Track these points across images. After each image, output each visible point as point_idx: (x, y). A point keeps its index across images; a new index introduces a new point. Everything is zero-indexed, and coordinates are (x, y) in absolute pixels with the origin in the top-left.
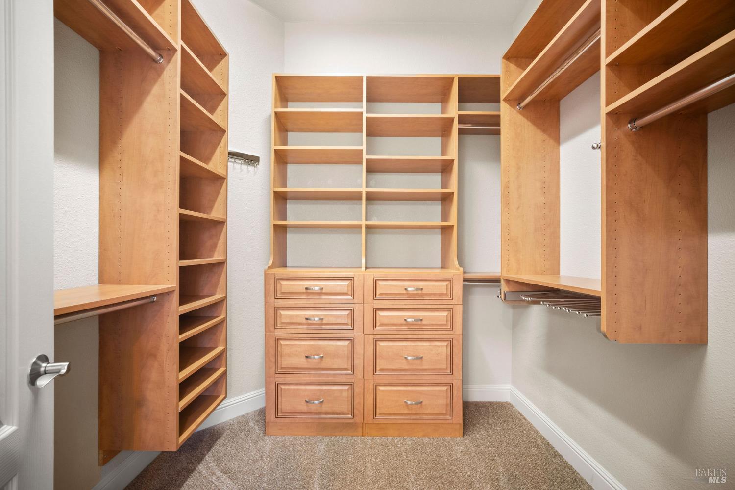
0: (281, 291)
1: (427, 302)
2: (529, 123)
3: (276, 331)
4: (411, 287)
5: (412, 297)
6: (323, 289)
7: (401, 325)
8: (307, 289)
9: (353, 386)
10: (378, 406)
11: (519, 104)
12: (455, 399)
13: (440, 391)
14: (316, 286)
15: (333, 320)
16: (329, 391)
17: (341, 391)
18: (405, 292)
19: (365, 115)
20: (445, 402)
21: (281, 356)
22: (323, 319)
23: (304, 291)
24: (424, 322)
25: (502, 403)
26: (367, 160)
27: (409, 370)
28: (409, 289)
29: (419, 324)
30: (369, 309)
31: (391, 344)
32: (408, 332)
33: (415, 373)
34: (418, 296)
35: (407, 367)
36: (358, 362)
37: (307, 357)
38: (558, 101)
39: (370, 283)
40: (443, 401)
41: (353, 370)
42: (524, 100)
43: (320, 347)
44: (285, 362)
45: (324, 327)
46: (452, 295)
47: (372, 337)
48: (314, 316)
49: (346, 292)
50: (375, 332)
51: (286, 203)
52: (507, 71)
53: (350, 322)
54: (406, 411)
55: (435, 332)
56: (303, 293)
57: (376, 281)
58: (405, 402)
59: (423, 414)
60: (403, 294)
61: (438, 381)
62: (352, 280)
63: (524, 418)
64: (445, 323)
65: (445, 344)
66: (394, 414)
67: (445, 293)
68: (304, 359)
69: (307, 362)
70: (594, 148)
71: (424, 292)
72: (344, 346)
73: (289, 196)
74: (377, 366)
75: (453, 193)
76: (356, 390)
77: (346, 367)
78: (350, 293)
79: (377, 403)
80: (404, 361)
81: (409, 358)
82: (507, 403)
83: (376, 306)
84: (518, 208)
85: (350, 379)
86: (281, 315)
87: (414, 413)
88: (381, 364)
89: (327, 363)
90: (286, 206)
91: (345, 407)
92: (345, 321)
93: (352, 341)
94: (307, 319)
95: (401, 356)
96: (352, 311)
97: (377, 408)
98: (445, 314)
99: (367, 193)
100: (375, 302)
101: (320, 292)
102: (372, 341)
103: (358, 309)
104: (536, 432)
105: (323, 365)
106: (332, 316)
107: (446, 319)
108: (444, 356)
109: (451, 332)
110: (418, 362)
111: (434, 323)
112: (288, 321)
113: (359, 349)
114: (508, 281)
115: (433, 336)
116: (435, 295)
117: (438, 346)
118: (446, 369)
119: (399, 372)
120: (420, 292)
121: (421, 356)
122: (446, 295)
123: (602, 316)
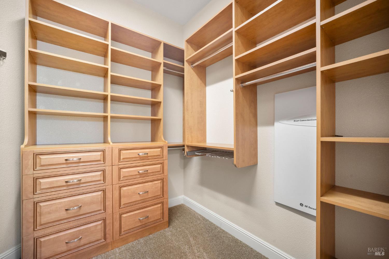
0: (41, 164)
1: (150, 160)
2: (196, 75)
3: (35, 196)
4: (141, 153)
5: (142, 158)
6: (80, 159)
7: (136, 175)
8: (66, 160)
9: (104, 220)
10: (122, 227)
11: (192, 65)
12: (165, 209)
13: (157, 207)
14: (74, 157)
15: (90, 179)
16: (86, 229)
17: (96, 226)
18: (138, 156)
19: (110, 47)
20: (160, 212)
21: (40, 215)
22: (81, 180)
23: (64, 162)
24: (149, 172)
25: (180, 205)
26: (111, 76)
27: (141, 200)
28: (140, 154)
29: (146, 173)
30: (115, 169)
31: (130, 187)
32: (140, 179)
33: (144, 201)
34: (146, 157)
35: (140, 199)
36: (109, 203)
37: (67, 210)
38: (205, 67)
39: (116, 152)
40: (159, 212)
41: (105, 209)
42: (194, 64)
43: (78, 200)
44: (44, 219)
45: (82, 185)
46: (163, 155)
47: (118, 186)
48: (72, 179)
49: (99, 159)
50: (120, 182)
51: (36, 95)
52: (187, 48)
53: (102, 178)
54: (140, 224)
55: (154, 176)
56: (63, 164)
57: (120, 150)
58: (139, 219)
59: (149, 222)
60: (137, 157)
61: (157, 202)
62: (104, 151)
63: (191, 209)
64: (160, 170)
65: (160, 181)
66: (133, 228)
67: (160, 154)
68: (64, 212)
69: (67, 213)
70: (231, 91)
71: (149, 155)
72: (98, 195)
73: (38, 89)
74: (121, 203)
75: (161, 102)
76: (108, 222)
77: (99, 209)
78: (102, 160)
79: (122, 225)
80: (138, 196)
81: (141, 193)
82: (182, 204)
83: (120, 166)
84: (192, 112)
85: (103, 216)
86: (40, 183)
87: (144, 223)
88: (124, 201)
89: (85, 209)
90: (36, 97)
91: (100, 235)
92: (99, 179)
93: (104, 191)
94: (66, 182)
95: (137, 193)
96: (104, 171)
97: (122, 228)
98: (159, 166)
99: (111, 96)
100: (120, 163)
101: (78, 161)
102: (118, 188)
103: (108, 169)
104: (197, 213)
105: (81, 213)
106: (88, 177)
107: (160, 168)
108: (159, 188)
109: (162, 175)
110: (146, 194)
111: (154, 171)
112: (48, 186)
113: (109, 195)
114: (188, 146)
115: (154, 179)
116: (154, 156)
117: (157, 183)
118: (160, 195)
119: (135, 203)
120: (146, 155)
121: (148, 191)
122: (160, 155)
123: (234, 158)
